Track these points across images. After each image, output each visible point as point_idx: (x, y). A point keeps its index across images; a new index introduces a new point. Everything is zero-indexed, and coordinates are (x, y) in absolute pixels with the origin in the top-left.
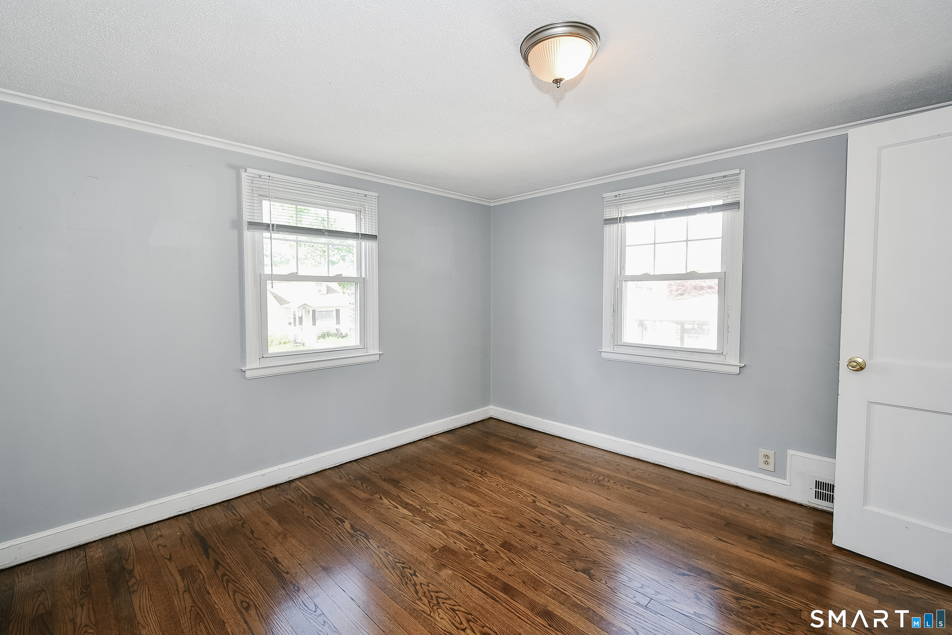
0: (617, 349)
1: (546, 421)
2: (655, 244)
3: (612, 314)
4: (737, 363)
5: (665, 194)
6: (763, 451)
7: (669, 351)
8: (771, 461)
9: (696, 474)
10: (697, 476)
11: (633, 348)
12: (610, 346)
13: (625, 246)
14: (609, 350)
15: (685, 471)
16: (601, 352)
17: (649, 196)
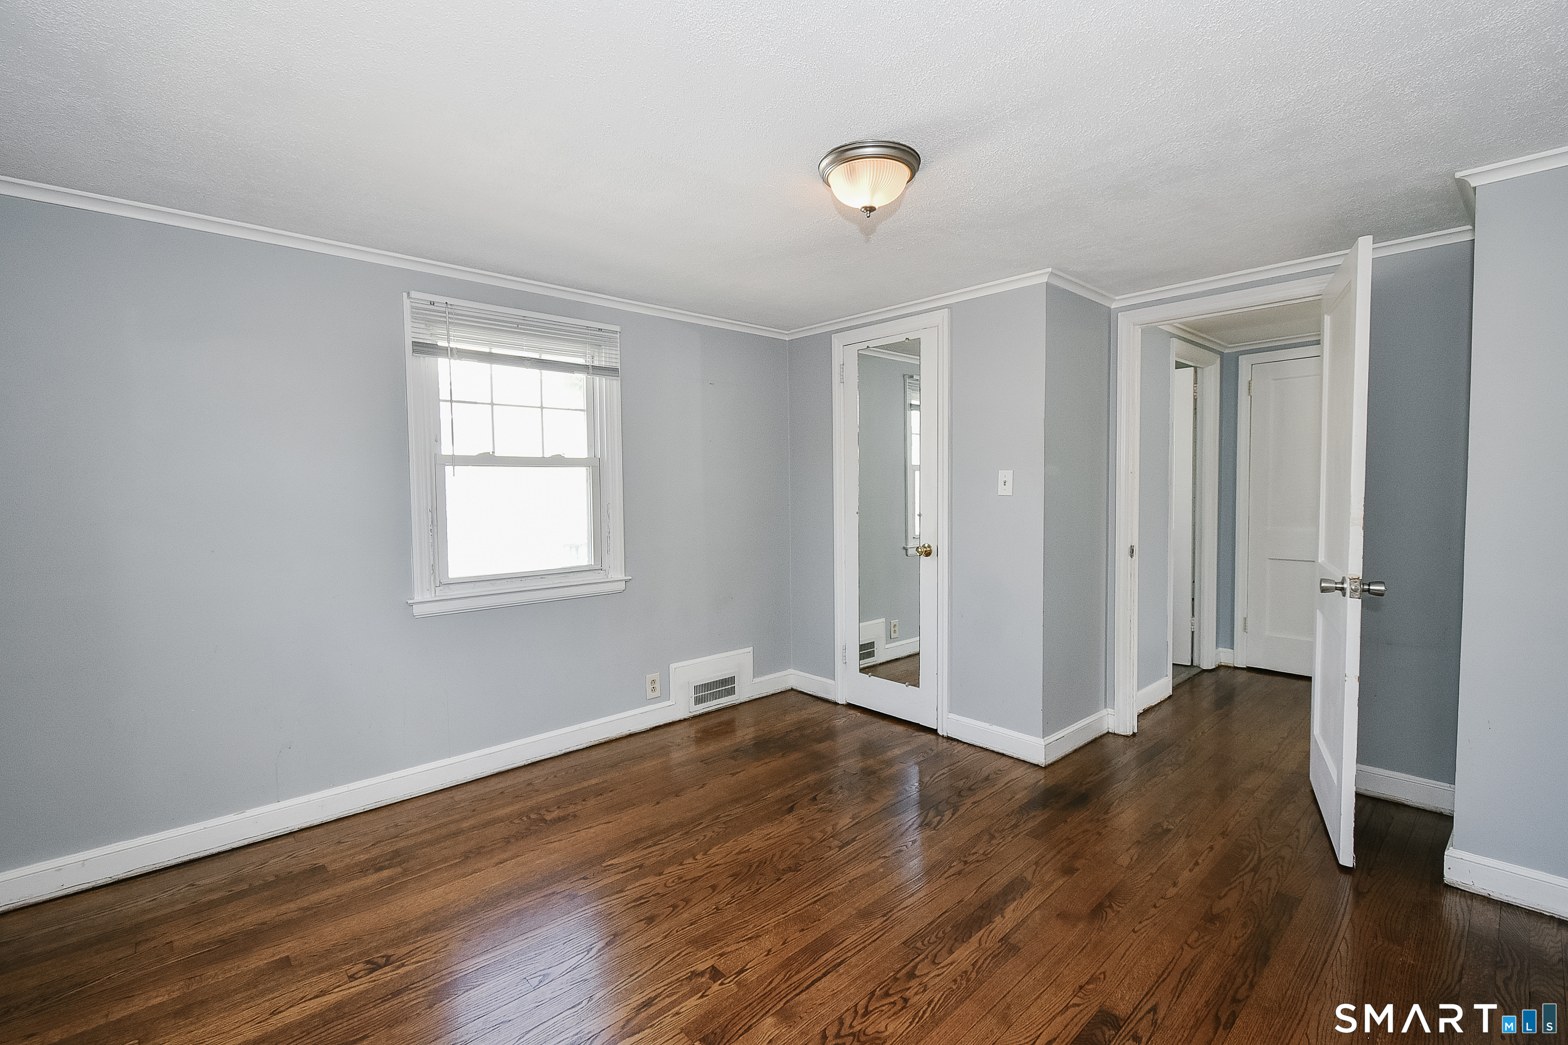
0: (442, 593)
2: (492, 404)
3: (430, 528)
4: (622, 577)
5: (520, 328)
6: (650, 677)
7: (534, 577)
8: (657, 685)
9: (584, 746)
11: (473, 584)
12: (430, 590)
14: (428, 597)
15: (571, 750)
16: (411, 605)
17: (494, 322)
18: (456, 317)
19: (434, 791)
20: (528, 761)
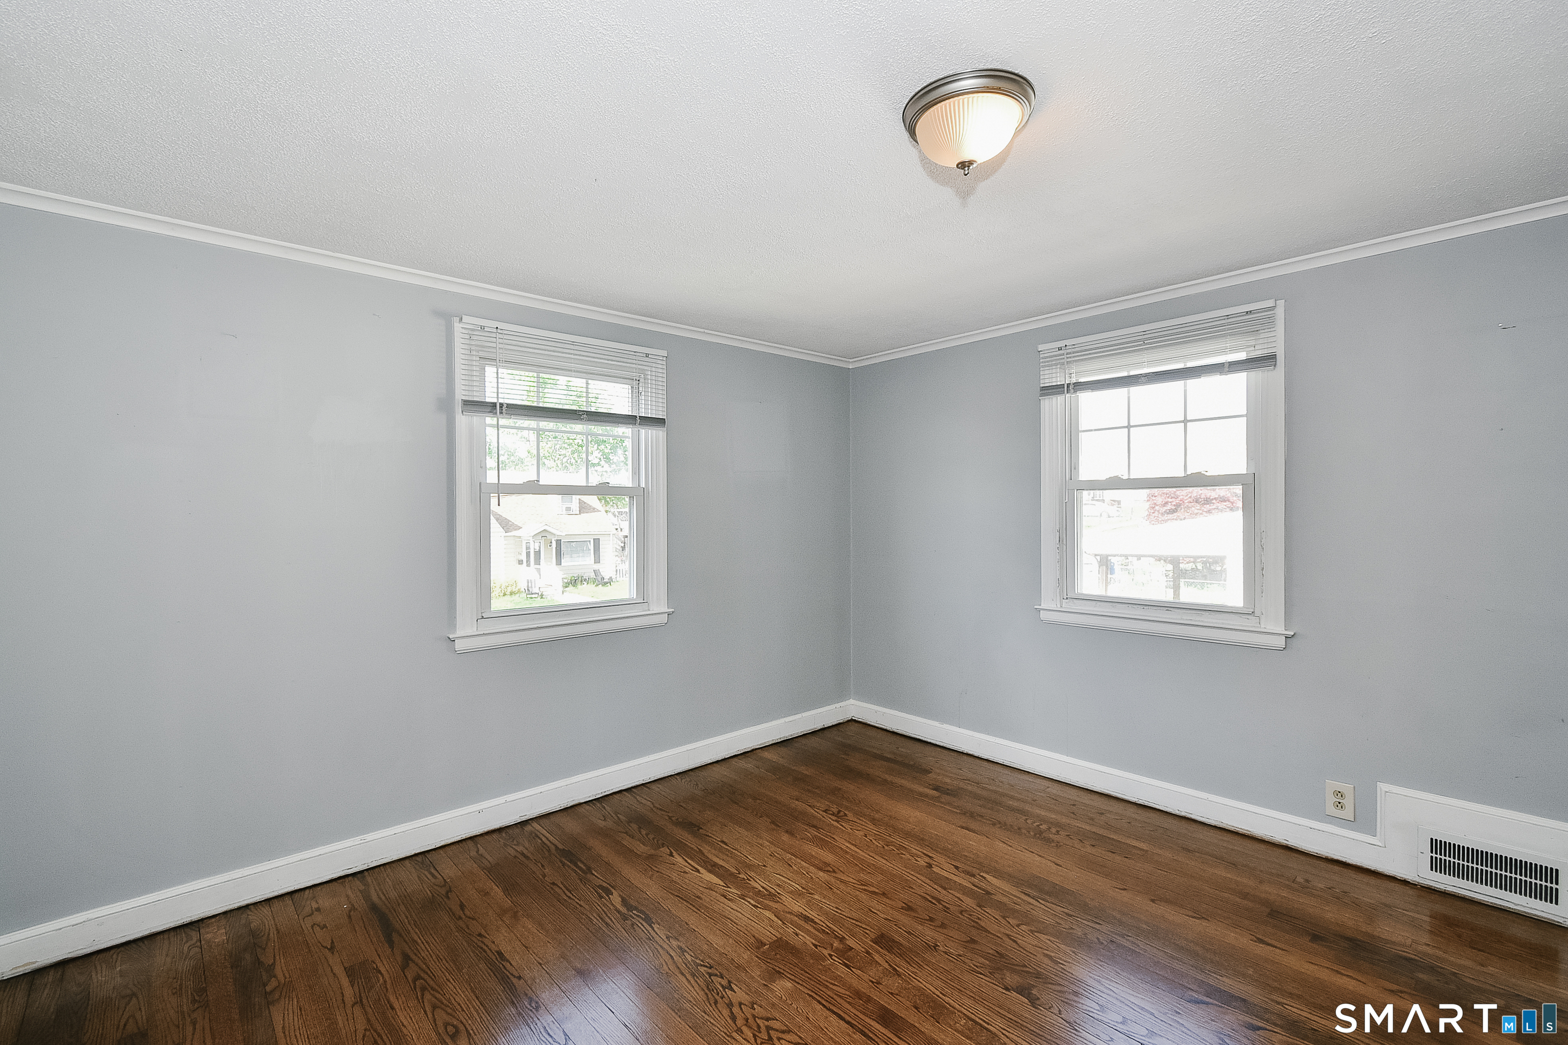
0: (1067, 605)
1: (945, 726)
2: (1128, 427)
3: (1057, 546)
4: (1281, 629)
5: (1146, 343)
6: (1332, 785)
7: (1159, 608)
8: (1348, 802)
9: (1213, 823)
10: (1215, 827)
11: (1094, 603)
12: (1055, 600)
13: (1078, 431)
14: (1052, 606)
15: (1193, 817)
16: (1039, 610)
17: (1118, 347)
18: (1073, 355)
19: (1051, 778)
20: (1140, 801)
